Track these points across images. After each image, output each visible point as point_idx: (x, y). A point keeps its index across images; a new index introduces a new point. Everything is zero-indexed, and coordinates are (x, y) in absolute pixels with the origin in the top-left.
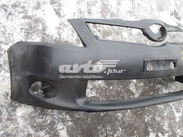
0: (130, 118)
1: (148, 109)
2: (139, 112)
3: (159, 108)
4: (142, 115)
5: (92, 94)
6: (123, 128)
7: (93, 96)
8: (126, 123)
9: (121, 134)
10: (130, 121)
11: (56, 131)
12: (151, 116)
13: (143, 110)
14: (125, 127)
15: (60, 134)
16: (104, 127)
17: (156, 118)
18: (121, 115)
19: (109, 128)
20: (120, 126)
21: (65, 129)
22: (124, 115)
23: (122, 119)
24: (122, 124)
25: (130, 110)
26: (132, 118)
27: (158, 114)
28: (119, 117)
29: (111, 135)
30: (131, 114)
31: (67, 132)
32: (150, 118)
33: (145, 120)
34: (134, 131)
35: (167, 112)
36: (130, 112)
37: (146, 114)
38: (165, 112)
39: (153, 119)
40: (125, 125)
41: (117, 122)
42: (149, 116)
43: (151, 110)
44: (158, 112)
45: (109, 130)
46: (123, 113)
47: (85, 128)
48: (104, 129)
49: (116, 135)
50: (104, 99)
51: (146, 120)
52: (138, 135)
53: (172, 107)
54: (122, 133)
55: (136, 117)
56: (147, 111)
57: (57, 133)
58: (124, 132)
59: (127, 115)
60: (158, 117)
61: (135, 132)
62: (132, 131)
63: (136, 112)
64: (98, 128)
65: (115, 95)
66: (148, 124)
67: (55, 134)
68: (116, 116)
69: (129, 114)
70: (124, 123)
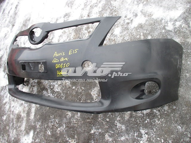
0: (76, 121)
1: (101, 122)
2: (89, 120)
3: (118, 127)
4: (90, 124)
5: (58, 89)
6: (67, 127)
7: (58, 91)
8: (72, 124)
9: (63, 131)
10: (76, 124)
11: (31, 107)
12: (100, 131)
13: (94, 120)
14: (69, 127)
15: (32, 110)
16: (54, 118)
17: (106, 136)
18: (70, 115)
19: (57, 121)
20: (65, 123)
21: (35, 108)
22: (73, 116)
23: (70, 119)
24: (68, 123)
25: (80, 114)
26: (79, 121)
27: (111, 133)
28: (68, 115)
29: (56, 126)
30: (80, 118)
31: (35, 110)
32: (98, 132)
33: (91, 130)
34: (75, 135)
35: (127, 137)
36: (79, 116)
37: (96, 125)
38: (124, 135)
39: (102, 135)
40: (70, 125)
41: (65, 119)
42: (98, 129)
43: (104, 124)
44: (113, 131)
45: (56, 122)
46: (73, 113)
47: (44, 113)
48: (54, 119)
49: (60, 129)
50: (64, 96)
51: (92, 132)
52: (77, 140)
53: (143, 136)
54: (65, 130)
55: (83, 123)
56: (99, 123)
57: (31, 108)
58: (66, 130)
59: (76, 117)
60: (110, 136)
61: (76, 137)
62: (74, 134)
63: (86, 118)
64: (51, 116)
65: (74, 96)
66: (92, 137)
67: (30, 109)
68: (67, 113)
69: (78, 117)
70: (70, 123)
